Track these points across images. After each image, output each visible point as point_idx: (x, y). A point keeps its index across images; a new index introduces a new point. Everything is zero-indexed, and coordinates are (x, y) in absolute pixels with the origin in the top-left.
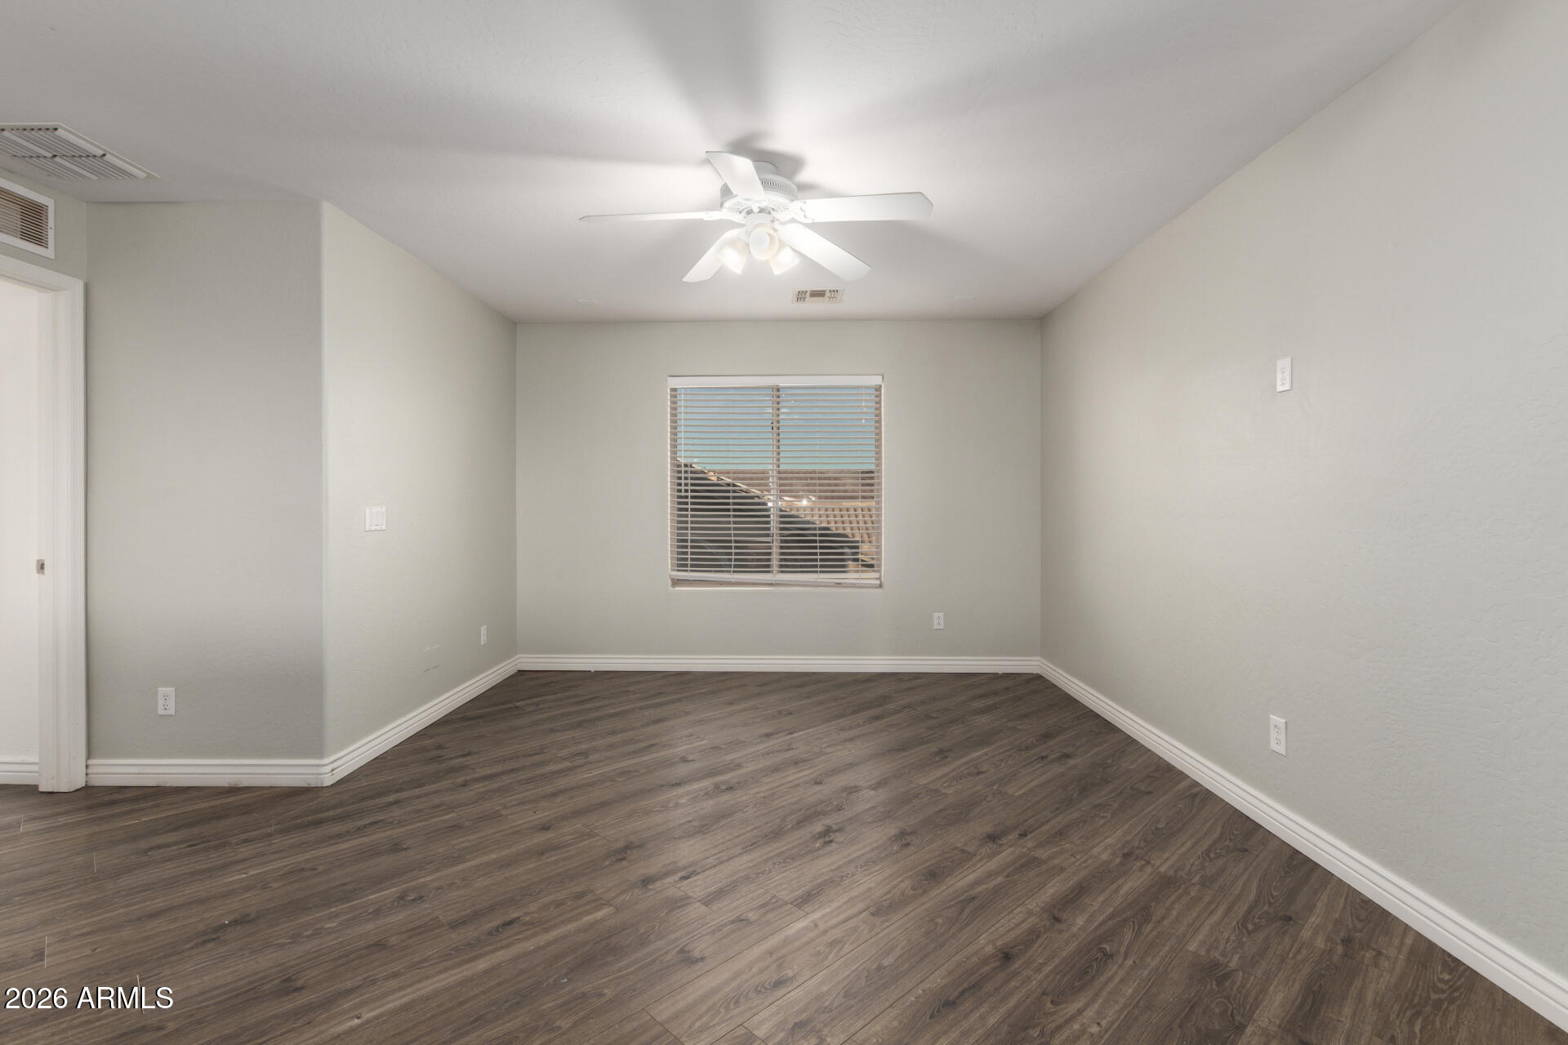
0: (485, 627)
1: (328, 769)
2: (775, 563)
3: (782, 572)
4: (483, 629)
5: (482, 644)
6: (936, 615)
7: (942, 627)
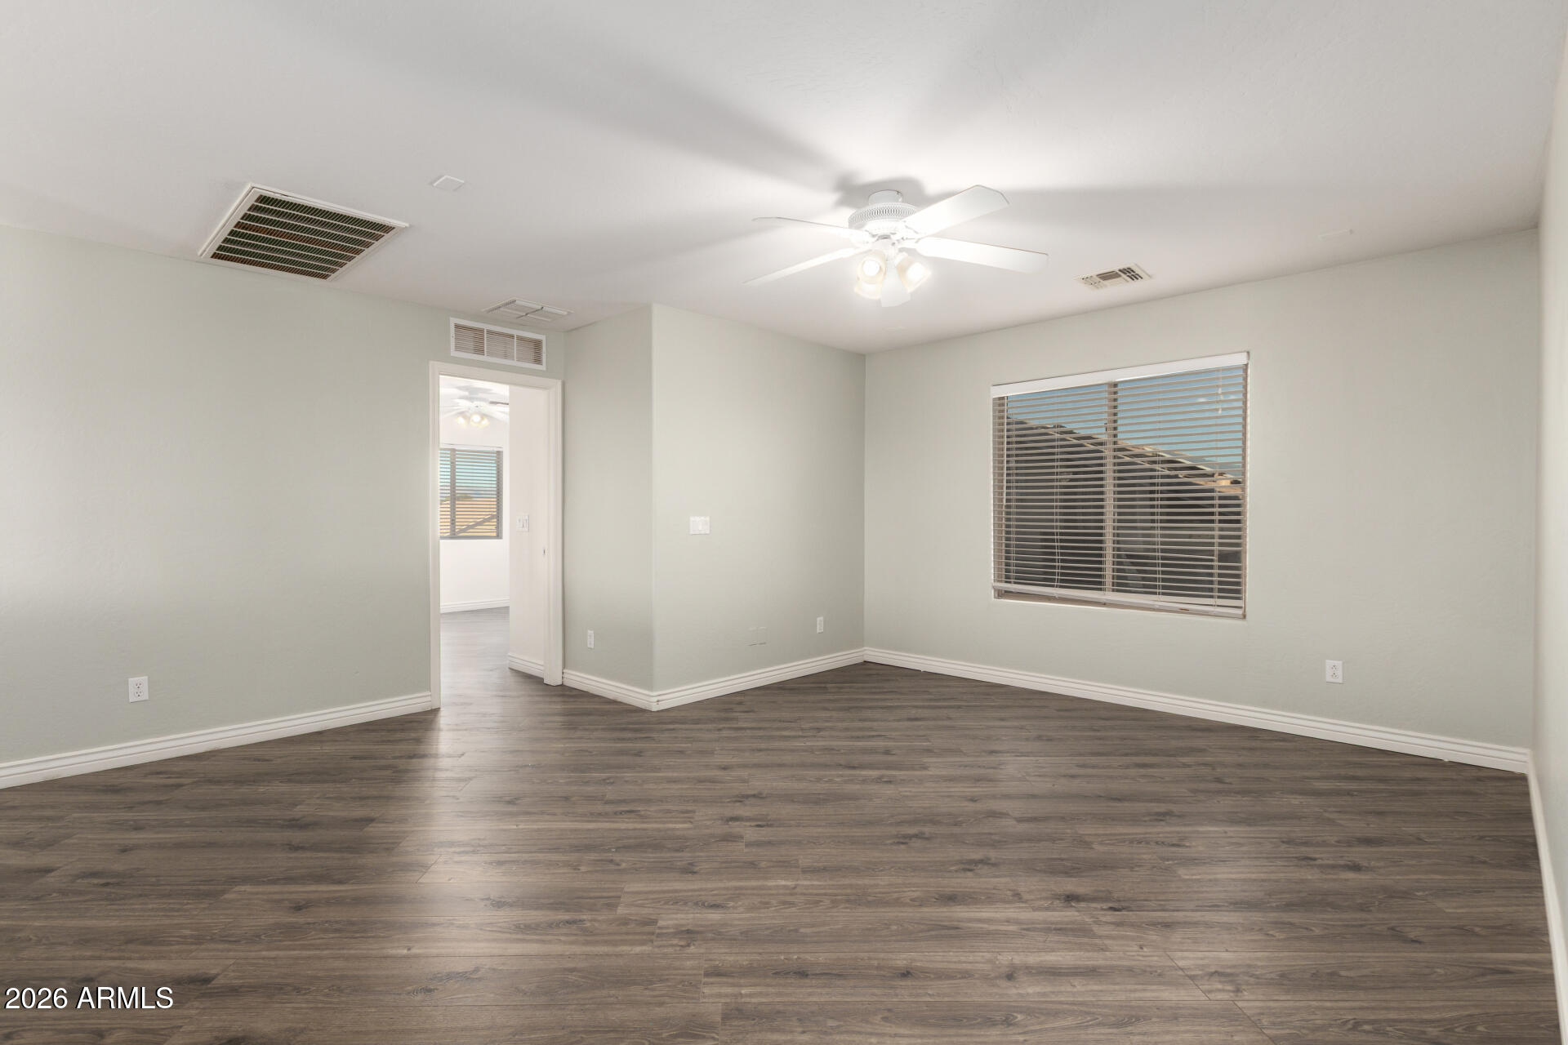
0: (821, 618)
1: (655, 699)
2: (1108, 580)
3: (1118, 591)
4: (820, 619)
5: (818, 631)
6: (1329, 663)
7: (1340, 680)
